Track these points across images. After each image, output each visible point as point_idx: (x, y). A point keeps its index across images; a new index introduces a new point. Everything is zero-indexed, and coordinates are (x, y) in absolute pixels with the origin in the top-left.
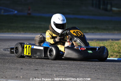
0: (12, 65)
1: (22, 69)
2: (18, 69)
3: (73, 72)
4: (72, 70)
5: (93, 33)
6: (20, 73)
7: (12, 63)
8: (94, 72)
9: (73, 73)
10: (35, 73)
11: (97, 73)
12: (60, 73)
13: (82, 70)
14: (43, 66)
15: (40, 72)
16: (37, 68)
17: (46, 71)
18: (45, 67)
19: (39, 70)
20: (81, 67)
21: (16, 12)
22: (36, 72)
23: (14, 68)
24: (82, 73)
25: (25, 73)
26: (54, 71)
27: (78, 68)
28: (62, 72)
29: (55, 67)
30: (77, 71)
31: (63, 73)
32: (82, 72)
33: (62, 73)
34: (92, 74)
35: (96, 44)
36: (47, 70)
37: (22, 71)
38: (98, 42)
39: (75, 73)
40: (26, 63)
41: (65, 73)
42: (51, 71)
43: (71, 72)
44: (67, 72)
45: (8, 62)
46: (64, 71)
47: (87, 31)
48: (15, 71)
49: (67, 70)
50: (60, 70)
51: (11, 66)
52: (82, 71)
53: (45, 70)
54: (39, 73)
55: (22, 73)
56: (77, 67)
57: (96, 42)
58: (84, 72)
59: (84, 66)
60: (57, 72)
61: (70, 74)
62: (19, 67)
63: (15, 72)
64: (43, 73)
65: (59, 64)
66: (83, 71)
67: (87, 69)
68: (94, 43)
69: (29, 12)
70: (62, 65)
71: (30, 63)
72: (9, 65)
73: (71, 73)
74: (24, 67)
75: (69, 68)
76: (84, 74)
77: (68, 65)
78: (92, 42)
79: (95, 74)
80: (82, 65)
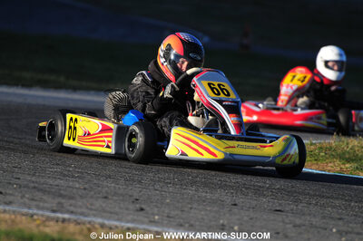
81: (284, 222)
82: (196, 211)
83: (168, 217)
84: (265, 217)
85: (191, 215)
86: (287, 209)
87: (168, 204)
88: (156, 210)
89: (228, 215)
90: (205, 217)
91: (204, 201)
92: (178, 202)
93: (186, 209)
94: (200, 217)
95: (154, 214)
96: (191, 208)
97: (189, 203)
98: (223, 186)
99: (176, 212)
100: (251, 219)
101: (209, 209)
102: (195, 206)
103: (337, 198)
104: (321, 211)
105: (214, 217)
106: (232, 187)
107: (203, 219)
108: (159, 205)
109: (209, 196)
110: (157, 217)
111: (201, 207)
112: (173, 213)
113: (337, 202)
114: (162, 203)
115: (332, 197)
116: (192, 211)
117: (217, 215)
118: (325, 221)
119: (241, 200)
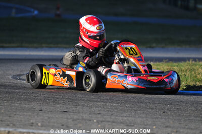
0: (26, 104)
1: (41, 110)
2: (34, 111)
3: (125, 115)
4: (124, 111)
5: (163, 47)
7: (26, 100)
8: (160, 115)
10: (62, 118)
11: (166, 118)
12: (105, 117)
13: (142, 112)
14: (77, 105)
15: (71, 116)
16: (67, 108)
17: (81, 114)
18: (79, 107)
19: (70, 112)
20: (140, 107)
21: (36, 12)
22: (65, 115)
23: (29, 110)
24: (140, 117)
25: (46, 118)
26: (94, 113)
28: (108, 115)
29: (96, 107)
30: (133, 114)
31: (109, 117)
33: (107, 117)
34: (157, 118)
35: (167, 68)
36: (82, 112)
37: (41, 113)
38: (170, 64)
39: (129, 117)
40: (49, 100)
41: (113, 117)
42: (90, 114)
43: (122, 115)
44: (117, 116)
45: (19, 99)
46: (110, 113)
47: (154, 45)
48: (30, 114)
49: (117, 112)
50: (104, 112)
51: (24, 105)
52: (141, 114)
53: (79, 113)
54: (69, 117)
55: (42, 117)
56: (132, 106)
57: (166, 64)
58: (144, 115)
59: (144, 105)
60: (99, 116)
61: (120, 118)
62: (37, 107)
63: (30, 116)
64: (75, 117)
65: (104, 102)
67: (150, 110)
68: (163, 65)
69: (58, 12)
70: (108, 104)
71: (56, 100)
72: (20, 104)
73: (123, 117)
74: (44, 107)
75: (120, 108)
76: (144, 119)
77: (118, 103)
78: (161, 63)
79: (162, 118)
80: (142, 102)
81: (67, 119)
82: (18, 116)
83: (1, 121)
84: (57, 116)
85: (15, 118)
86: (70, 110)
87: (2, 113)
89: (36, 117)
90: (23, 119)
91: (23, 110)
92: (8, 111)
93: (12, 115)
94: (20, 119)
96: (15, 115)
98: (36, 100)
99: (6, 118)
100: (49, 118)
101: (25, 114)
102: (18, 113)
103: (99, 101)
104: (89, 110)
105: (28, 119)
106: (41, 100)
107: (21, 121)
109: (27, 106)
111: (21, 113)
112: (4, 118)
113: (99, 104)
115: (97, 101)
116: (16, 116)
117: (30, 118)
118: (90, 116)
119: (45, 107)
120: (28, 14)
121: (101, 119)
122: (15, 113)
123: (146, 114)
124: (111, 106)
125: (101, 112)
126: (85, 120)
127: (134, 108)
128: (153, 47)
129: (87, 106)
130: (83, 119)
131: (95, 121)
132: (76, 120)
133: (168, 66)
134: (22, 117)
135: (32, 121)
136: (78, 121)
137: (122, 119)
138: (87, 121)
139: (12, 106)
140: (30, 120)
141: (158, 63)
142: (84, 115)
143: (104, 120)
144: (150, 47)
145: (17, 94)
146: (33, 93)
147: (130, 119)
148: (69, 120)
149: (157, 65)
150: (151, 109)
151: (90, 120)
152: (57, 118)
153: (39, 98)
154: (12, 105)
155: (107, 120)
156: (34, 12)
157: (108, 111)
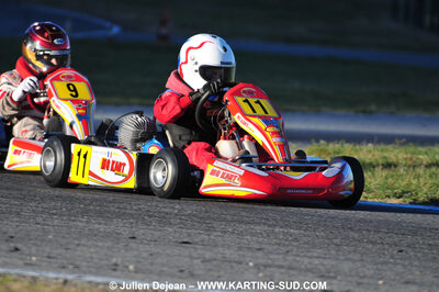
0: (100, 224)
1: (133, 238)
2: (119, 239)
3: (316, 254)
4: (314, 246)
5: (392, 113)
6: (127, 250)
7: (100, 214)
8: (392, 257)
9: (317, 257)
10: (179, 255)
11: (407, 263)
12: (271, 256)
13: (352, 249)
14: (209, 229)
15: (200, 252)
16: (189, 235)
17: (221, 249)
18: (215, 234)
19: (197, 243)
20: (347, 238)
21: (116, 30)
22: (185, 250)
23: (107, 236)
24: (350, 259)
25: (144, 255)
26: (248, 248)
27: (337, 241)
28: (278, 254)
29: (253, 235)
30: (333, 252)
31: (281, 256)
32: (350, 256)
33: (276, 257)
34: (386, 263)
35: (405, 156)
36: (223, 246)
37: (133, 244)
38: (411, 148)
39: (325, 258)
40: (150, 216)
41: (290, 258)
42: (240, 249)
43: (309, 254)
44: (298, 256)
45: (85, 212)
46: (284, 249)
47: (373, 107)
48: (109, 244)
49: (298, 247)
50: (270, 248)
51: (97, 226)
52: (350, 252)
53: (216, 246)
54: (195, 255)
55: (136, 253)
56: (331, 236)
57: (403, 149)
58: (357, 257)
59: (356, 235)
60: (260, 254)
61: (306, 260)
62: (126, 232)
63: (108, 248)
64: (208, 255)
65: (269, 226)
66: (355, 251)
67: (370, 246)
68: (397, 151)
69: (164, 31)
70: (277, 230)
71: (164, 217)
72: (87, 222)
73: (311, 257)
74: (140, 231)
75: (304, 239)
76: (359, 264)
77: (300, 229)
78: (390, 147)
79: (396, 264)
80: (351, 229)
81: (191, 257)
82: (84, 248)
83: (49, 257)
84: (168, 252)
85: (78, 253)
86: (196, 240)
87: (50, 241)
88: (34, 250)
89: (123, 251)
90: (94, 256)
91: (95, 236)
92: (63, 237)
93: (72, 246)
94: (88, 255)
95: (30, 255)
96: (78, 245)
97: (75, 239)
98: (121, 215)
99: (59, 251)
100: (151, 255)
101: (100, 244)
102: (83, 242)
103: (259, 224)
104: (238, 241)
105: (106, 255)
106: (132, 216)
107: (92, 258)
108: (39, 243)
109: (102, 228)
110: (34, 258)
111: (90, 243)
112: (55, 252)
113: (258, 229)
114: (43, 240)
115: (253, 223)
116: (79, 248)
117: (110, 253)
118: (241, 253)
119: (142, 231)
120: (98, 34)
121: (264, 261)
122: (77, 242)
123: (362, 255)
124: (284, 234)
125: (263, 246)
126: (230, 262)
127: (335, 241)
128: (370, 113)
129: (233, 233)
130: (225, 260)
131: (251, 264)
132: (209, 261)
133: (406, 153)
134: (92, 250)
135: (114, 260)
136: (215, 262)
137: (310, 263)
138: (234, 264)
139: (71, 227)
140: (112, 257)
141: (382, 146)
142: (227, 251)
143: (270, 262)
144: (364, 112)
145: (81, 201)
146: (114, 201)
147: (325, 262)
148: (195, 261)
149: (382, 151)
150: (372, 242)
151: (241, 263)
152: (168, 255)
153: (128, 211)
154: (71, 223)
155: (277, 263)
156: (110, 28)
157: (279, 244)
